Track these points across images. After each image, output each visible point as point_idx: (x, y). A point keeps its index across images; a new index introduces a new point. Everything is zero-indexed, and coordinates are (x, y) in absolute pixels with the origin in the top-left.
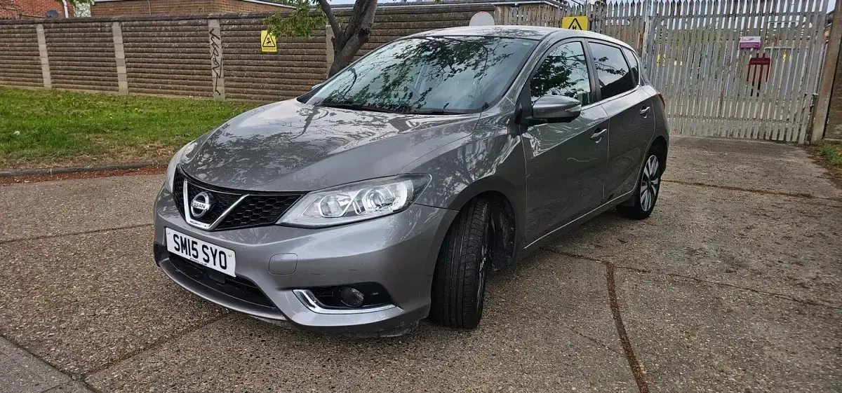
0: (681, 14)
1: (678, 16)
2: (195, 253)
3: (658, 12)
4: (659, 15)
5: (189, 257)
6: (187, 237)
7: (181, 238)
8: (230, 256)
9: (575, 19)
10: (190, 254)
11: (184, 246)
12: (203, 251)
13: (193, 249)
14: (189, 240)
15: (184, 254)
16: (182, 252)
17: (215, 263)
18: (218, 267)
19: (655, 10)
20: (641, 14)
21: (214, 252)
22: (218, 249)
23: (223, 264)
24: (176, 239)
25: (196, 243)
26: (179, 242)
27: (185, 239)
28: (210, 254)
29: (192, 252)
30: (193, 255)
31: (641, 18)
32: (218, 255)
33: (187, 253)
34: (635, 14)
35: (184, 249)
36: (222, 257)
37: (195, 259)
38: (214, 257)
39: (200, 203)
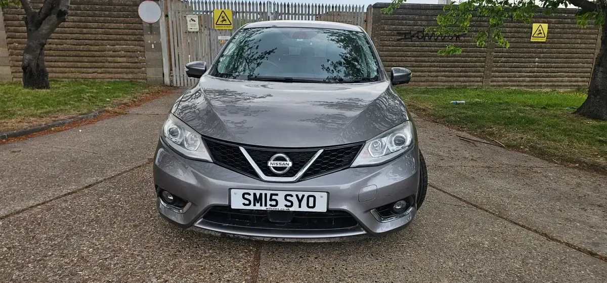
0: (290, 12)
1: (288, 13)
2: (274, 203)
3: (276, 10)
4: (277, 12)
5: (263, 208)
6: (264, 192)
7: (255, 194)
8: (322, 197)
9: (223, 11)
10: (266, 205)
11: (257, 200)
12: (286, 199)
13: (271, 200)
14: (266, 195)
15: (258, 207)
16: (255, 205)
17: (300, 207)
18: (304, 208)
19: (274, 9)
20: (266, 11)
21: (300, 198)
22: (307, 194)
23: (311, 204)
24: (246, 196)
25: (277, 195)
26: (251, 198)
27: (261, 195)
28: (294, 200)
29: (269, 203)
30: (271, 205)
31: (266, 13)
32: (305, 199)
33: (261, 205)
34: (262, 11)
35: (258, 202)
36: (311, 199)
37: (273, 208)
38: (300, 201)
39: (278, 162)
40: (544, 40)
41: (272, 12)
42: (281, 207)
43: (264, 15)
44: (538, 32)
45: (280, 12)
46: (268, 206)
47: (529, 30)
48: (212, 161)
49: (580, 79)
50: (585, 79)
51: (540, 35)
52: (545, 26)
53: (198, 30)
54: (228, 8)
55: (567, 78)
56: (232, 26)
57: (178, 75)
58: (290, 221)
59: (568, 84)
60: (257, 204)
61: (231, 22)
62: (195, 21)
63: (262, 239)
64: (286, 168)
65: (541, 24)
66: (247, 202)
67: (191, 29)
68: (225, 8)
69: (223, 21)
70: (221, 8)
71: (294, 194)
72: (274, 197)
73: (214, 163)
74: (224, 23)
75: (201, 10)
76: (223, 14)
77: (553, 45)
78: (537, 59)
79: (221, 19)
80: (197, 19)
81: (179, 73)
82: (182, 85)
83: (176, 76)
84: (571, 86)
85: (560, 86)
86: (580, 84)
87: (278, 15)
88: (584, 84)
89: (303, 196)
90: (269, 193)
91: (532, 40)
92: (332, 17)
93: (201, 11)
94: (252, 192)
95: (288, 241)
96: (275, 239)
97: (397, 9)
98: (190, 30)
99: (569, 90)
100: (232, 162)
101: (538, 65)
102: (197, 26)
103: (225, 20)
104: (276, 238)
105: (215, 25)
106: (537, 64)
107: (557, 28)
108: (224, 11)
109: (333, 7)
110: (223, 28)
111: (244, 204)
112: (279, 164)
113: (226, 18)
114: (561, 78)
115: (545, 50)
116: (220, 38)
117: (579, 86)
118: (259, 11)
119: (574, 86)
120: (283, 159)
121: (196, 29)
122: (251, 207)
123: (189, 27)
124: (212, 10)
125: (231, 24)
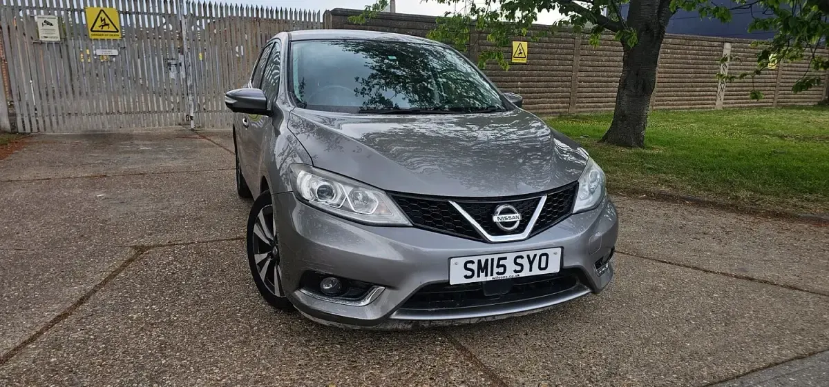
1: (211, 17)
2: (501, 270)
3: (191, 12)
4: (193, 15)
5: (489, 278)
6: (490, 257)
7: (479, 261)
8: (555, 254)
9: (102, 10)
10: (492, 275)
11: (482, 268)
12: (516, 263)
13: (498, 266)
14: (493, 260)
15: (483, 278)
16: (479, 276)
17: (531, 270)
18: (536, 272)
19: (188, 10)
20: (175, 12)
21: (531, 259)
22: (539, 253)
23: (543, 265)
24: (469, 266)
25: (505, 258)
26: (475, 267)
27: (487, 260)
28: (525, 262)
29: (496, 270)
30: (498, 273)
31: (176, 16)
32: (537, 258)
33: (486, 275)
34: (169, 12)
35: (482, 272)
36: (544, 258)
37: (500, 276)
38: (531, 263)
39: (508, 216)
40: (525, 61)
41: (186, 14)
42: (510, 274)
43: (173, 18)
44: (518, 52)
45: (197, 15)
46: (495, 275)
47: (510, 49)
48: (411, 225)
49: (561, 105)
50: (565, 105)
51: (520, 56)
52: (525, 45)
53: (59, 39)
54: (111, 6)
55: (549, 104)
56: (119, 33)
57: (26, 114)
58: (508, 292)
59: (550, 110)
60: (481, 274)
61: (118, 29)
62: (51, 25)
63: (467, 322)
64: (515, 222)
65: (522, 43)
66: (469, 273)
67: (46, 37)
68: (105, 5)
69: (103, 26)
70: (98, 5)
71: (524, 254)
72: (502, 262)
73: (415, 226)
74: (105, 28)
75: (62, 6)
76: (102, 15)
77: (534, 67)
78: (519, 83)
79: (99, 23)
80: (55, 22)
81: (28, 110)
82: (35, 130)
83: (22, 115)
84: (553, 113)
85: (544, 113)
86: (561, 110)
87: (195, 19)
88: (564, 110)
89: (535, 255)
90: (496, 257)
91: (513, 61)
92: (277, 25)
93: (62, 10)
94: (475, 259)
95: (499, 318)
96: (484, 319)
97: (372, 18)
98: (43, 39)
99: (551, 118)
100: (439, 222)
101: (521, 91)
102: (57, 34)
103: (108, 25)
104: (485, 317)
105: (91, 33)
106: (519, 89)
107: (536, 47)
108: (104, 9)
109: (277, 11)
110: (106, 38)
111: (466, 277)
112: (509, 218)
113: (107, 21)
114: (543, 105)
115: (526, 72)
116: (99, 52)
117: (560, 113)
118: (163, 12)
119: (556, 113)
120: (511, 212)
121: (54, 38)
122: (475, 279)
123: (41, 34)
124: (82, 7)
125: (118, 31)
